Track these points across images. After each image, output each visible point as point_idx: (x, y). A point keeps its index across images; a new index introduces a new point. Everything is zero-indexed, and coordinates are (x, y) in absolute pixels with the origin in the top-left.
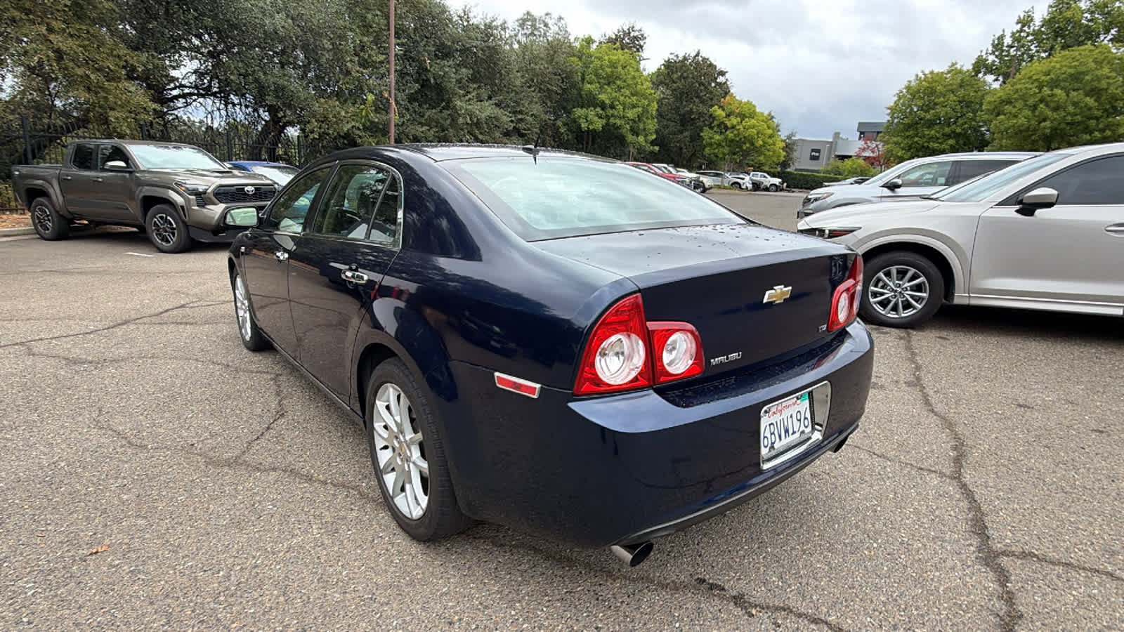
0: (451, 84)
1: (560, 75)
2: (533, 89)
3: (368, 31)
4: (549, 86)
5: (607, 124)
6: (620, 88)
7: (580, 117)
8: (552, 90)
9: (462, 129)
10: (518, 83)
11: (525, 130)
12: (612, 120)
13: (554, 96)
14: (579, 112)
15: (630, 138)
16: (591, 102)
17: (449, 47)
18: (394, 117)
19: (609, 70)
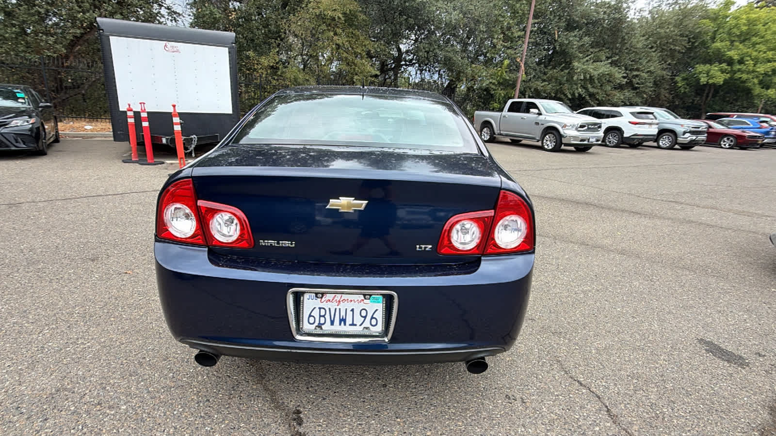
0: (574, 50)
1: (687, 36)
2: (653, 50)
3: (515, 16)
4: (672, 46)
5: (731, 78)
6: (754, 45)
7: (700, 73)
8: (675, 50)
9: (576, 84)
10: (640, 45)
11: (637, 84)
12: (738, 75)
13: (677, 54)
14: (700, 68)
15: (757, 90)
16: (718, 58)
17: (577, 22)
18: (522, 75)
19: (744, 28)
